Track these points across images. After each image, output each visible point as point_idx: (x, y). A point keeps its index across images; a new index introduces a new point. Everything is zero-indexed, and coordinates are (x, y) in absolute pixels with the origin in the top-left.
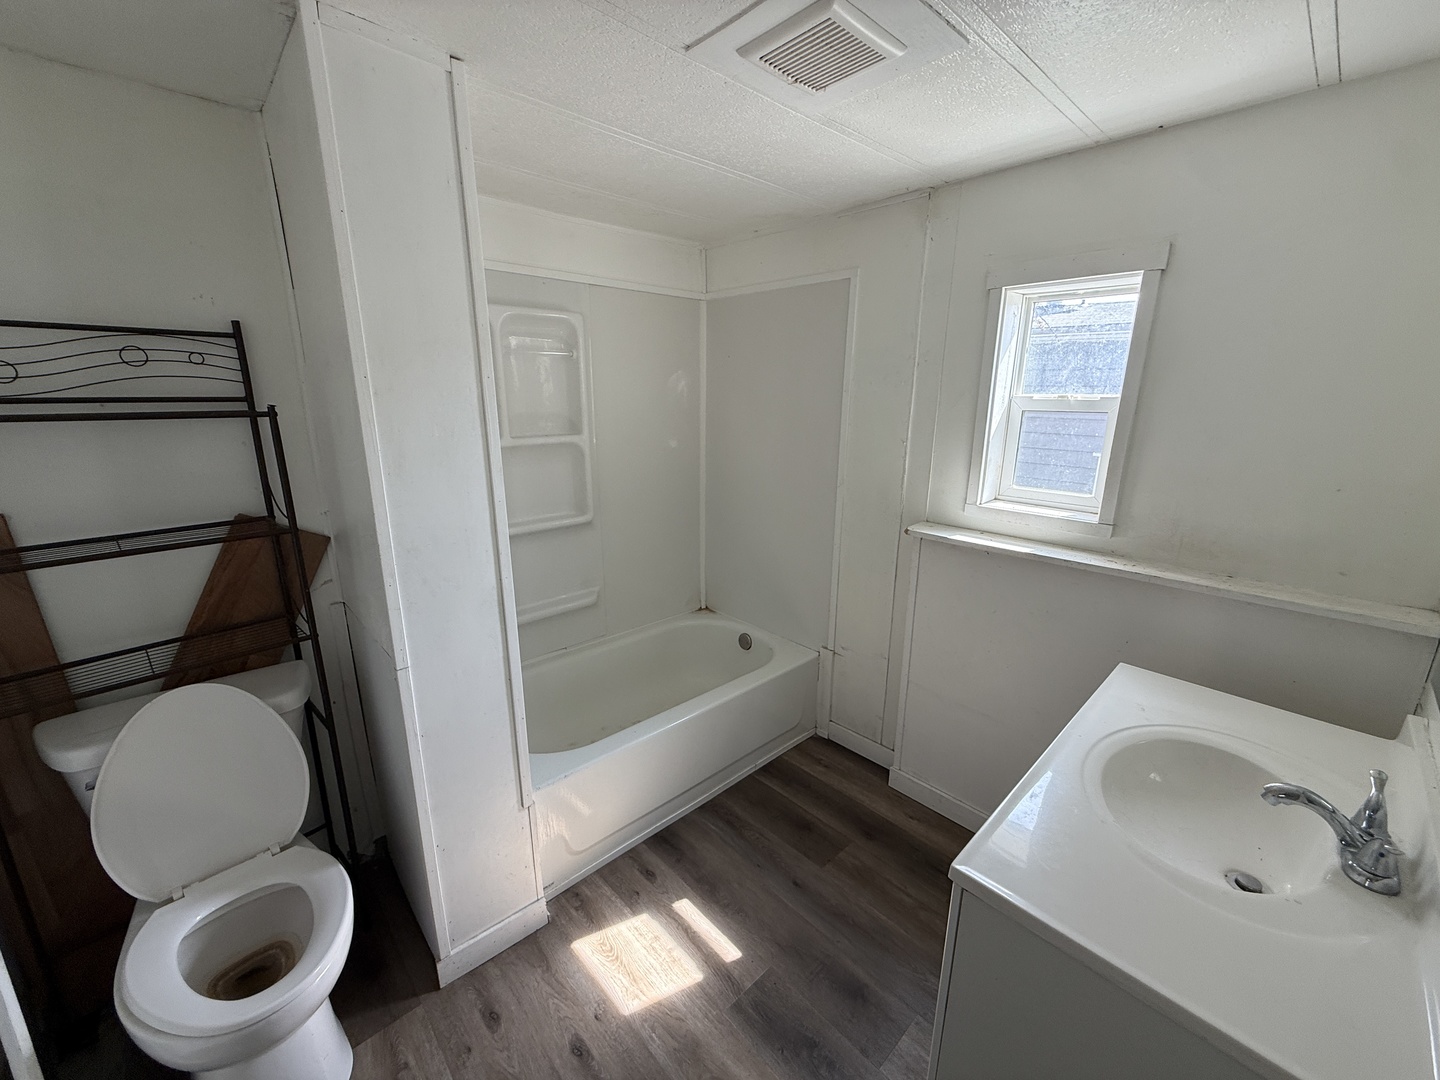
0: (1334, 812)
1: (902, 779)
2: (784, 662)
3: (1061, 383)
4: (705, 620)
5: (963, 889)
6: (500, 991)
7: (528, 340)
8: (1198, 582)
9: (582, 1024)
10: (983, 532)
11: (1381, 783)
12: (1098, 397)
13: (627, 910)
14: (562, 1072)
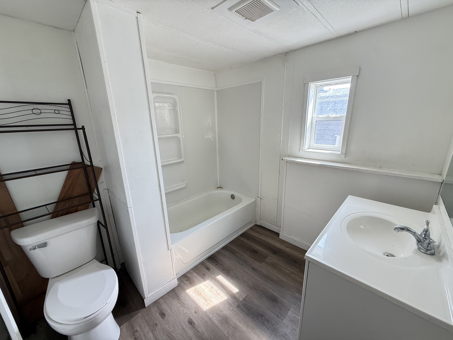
0: (415, 233)
1: (284, 236)
2: (246, 202)
3: (327, 112)
4: (219, 191)
5: (309, 261)
6: (164, 307)
7: (161, 104)
8: (371, 170)
9: (191, 315)
10: (305, 158)
11: (428, 223)
12: (339, 115)
13: (202, 280)
14: (186, 329)
